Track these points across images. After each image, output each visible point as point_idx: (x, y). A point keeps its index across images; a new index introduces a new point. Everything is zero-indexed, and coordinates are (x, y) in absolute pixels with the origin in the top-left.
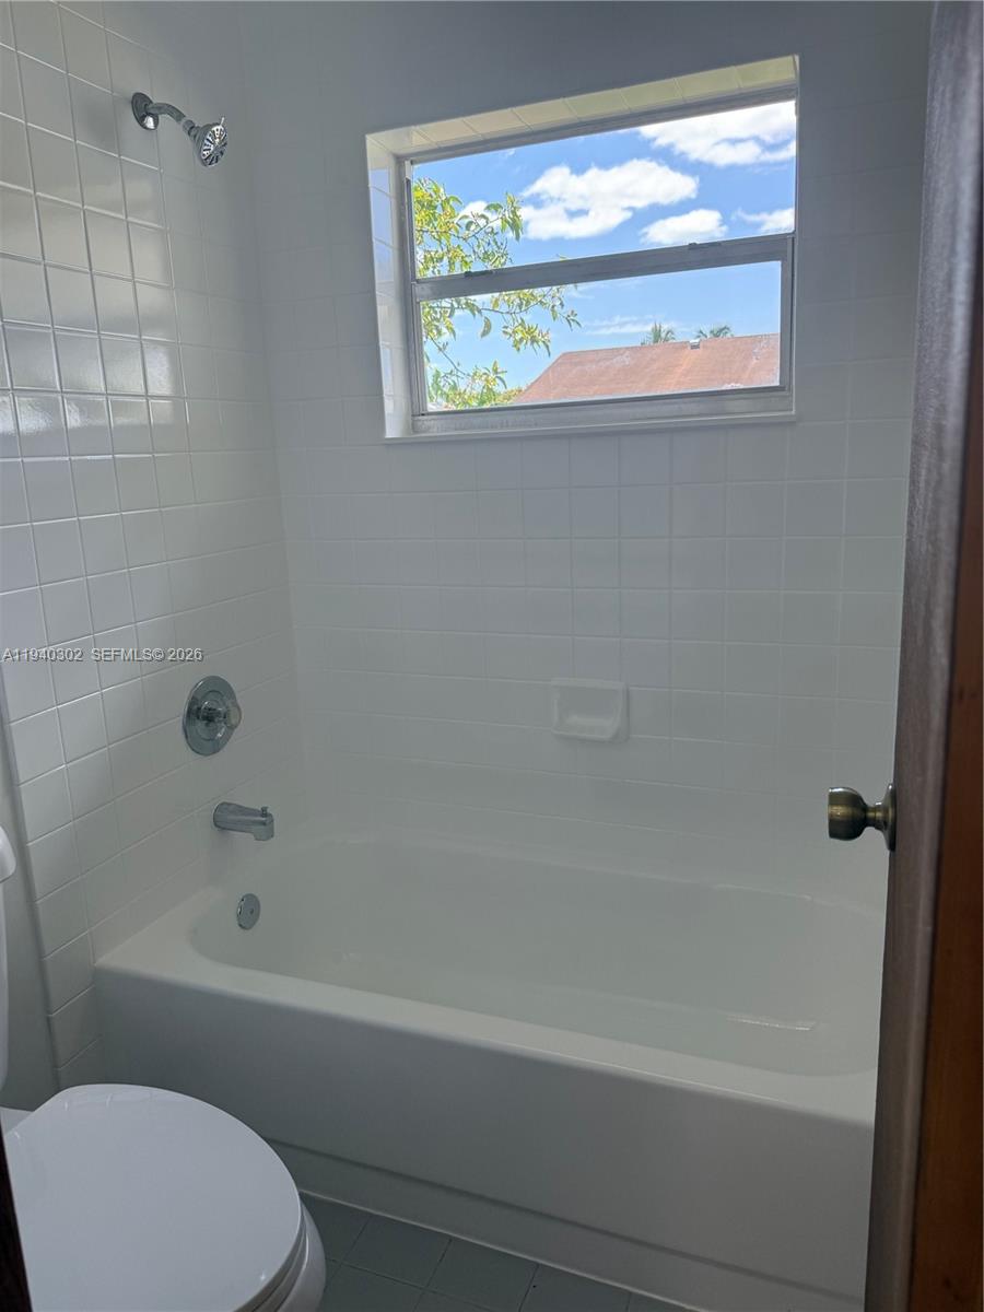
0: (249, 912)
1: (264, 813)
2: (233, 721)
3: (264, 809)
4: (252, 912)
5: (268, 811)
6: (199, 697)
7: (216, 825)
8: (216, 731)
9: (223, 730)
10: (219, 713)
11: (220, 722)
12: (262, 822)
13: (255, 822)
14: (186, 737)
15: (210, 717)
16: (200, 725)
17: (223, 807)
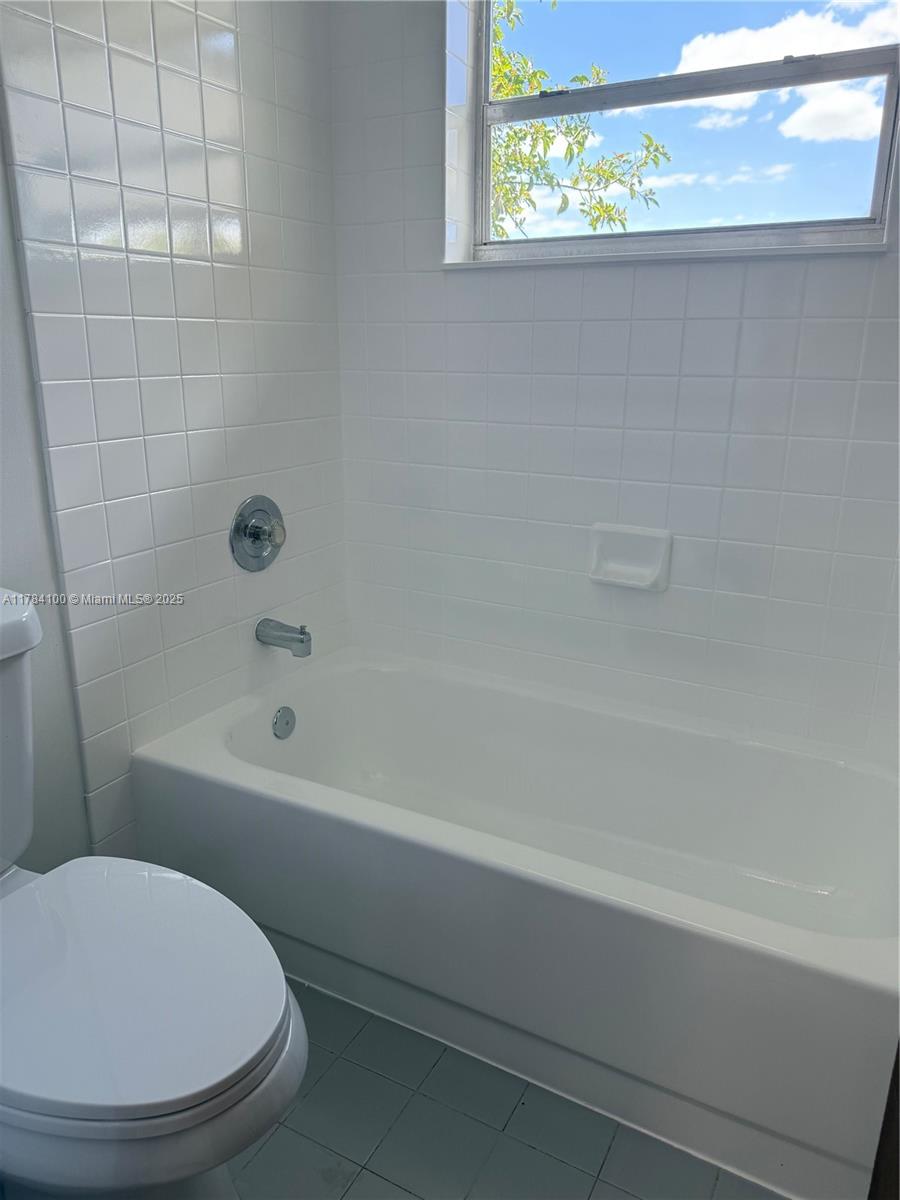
0: (284, 723)
1: (302, 631)
2: (278, 540)
3: (303, 628)
4: (287, 724)
5: (307, 630)
6: (247, 515)
7: (258, 639)
8: (262, 549)
9: (269, 549)
10: (265, 530)
11: (265, 540)
12: (300, 639)
13: (293, 640)
14: (233, 552)
15: (256, 535)
16: (247, 542)
17: (265, 622)
